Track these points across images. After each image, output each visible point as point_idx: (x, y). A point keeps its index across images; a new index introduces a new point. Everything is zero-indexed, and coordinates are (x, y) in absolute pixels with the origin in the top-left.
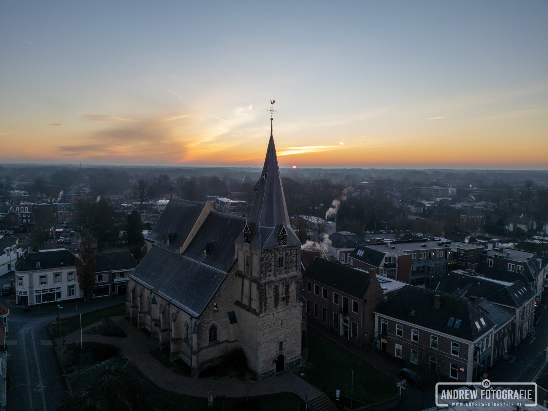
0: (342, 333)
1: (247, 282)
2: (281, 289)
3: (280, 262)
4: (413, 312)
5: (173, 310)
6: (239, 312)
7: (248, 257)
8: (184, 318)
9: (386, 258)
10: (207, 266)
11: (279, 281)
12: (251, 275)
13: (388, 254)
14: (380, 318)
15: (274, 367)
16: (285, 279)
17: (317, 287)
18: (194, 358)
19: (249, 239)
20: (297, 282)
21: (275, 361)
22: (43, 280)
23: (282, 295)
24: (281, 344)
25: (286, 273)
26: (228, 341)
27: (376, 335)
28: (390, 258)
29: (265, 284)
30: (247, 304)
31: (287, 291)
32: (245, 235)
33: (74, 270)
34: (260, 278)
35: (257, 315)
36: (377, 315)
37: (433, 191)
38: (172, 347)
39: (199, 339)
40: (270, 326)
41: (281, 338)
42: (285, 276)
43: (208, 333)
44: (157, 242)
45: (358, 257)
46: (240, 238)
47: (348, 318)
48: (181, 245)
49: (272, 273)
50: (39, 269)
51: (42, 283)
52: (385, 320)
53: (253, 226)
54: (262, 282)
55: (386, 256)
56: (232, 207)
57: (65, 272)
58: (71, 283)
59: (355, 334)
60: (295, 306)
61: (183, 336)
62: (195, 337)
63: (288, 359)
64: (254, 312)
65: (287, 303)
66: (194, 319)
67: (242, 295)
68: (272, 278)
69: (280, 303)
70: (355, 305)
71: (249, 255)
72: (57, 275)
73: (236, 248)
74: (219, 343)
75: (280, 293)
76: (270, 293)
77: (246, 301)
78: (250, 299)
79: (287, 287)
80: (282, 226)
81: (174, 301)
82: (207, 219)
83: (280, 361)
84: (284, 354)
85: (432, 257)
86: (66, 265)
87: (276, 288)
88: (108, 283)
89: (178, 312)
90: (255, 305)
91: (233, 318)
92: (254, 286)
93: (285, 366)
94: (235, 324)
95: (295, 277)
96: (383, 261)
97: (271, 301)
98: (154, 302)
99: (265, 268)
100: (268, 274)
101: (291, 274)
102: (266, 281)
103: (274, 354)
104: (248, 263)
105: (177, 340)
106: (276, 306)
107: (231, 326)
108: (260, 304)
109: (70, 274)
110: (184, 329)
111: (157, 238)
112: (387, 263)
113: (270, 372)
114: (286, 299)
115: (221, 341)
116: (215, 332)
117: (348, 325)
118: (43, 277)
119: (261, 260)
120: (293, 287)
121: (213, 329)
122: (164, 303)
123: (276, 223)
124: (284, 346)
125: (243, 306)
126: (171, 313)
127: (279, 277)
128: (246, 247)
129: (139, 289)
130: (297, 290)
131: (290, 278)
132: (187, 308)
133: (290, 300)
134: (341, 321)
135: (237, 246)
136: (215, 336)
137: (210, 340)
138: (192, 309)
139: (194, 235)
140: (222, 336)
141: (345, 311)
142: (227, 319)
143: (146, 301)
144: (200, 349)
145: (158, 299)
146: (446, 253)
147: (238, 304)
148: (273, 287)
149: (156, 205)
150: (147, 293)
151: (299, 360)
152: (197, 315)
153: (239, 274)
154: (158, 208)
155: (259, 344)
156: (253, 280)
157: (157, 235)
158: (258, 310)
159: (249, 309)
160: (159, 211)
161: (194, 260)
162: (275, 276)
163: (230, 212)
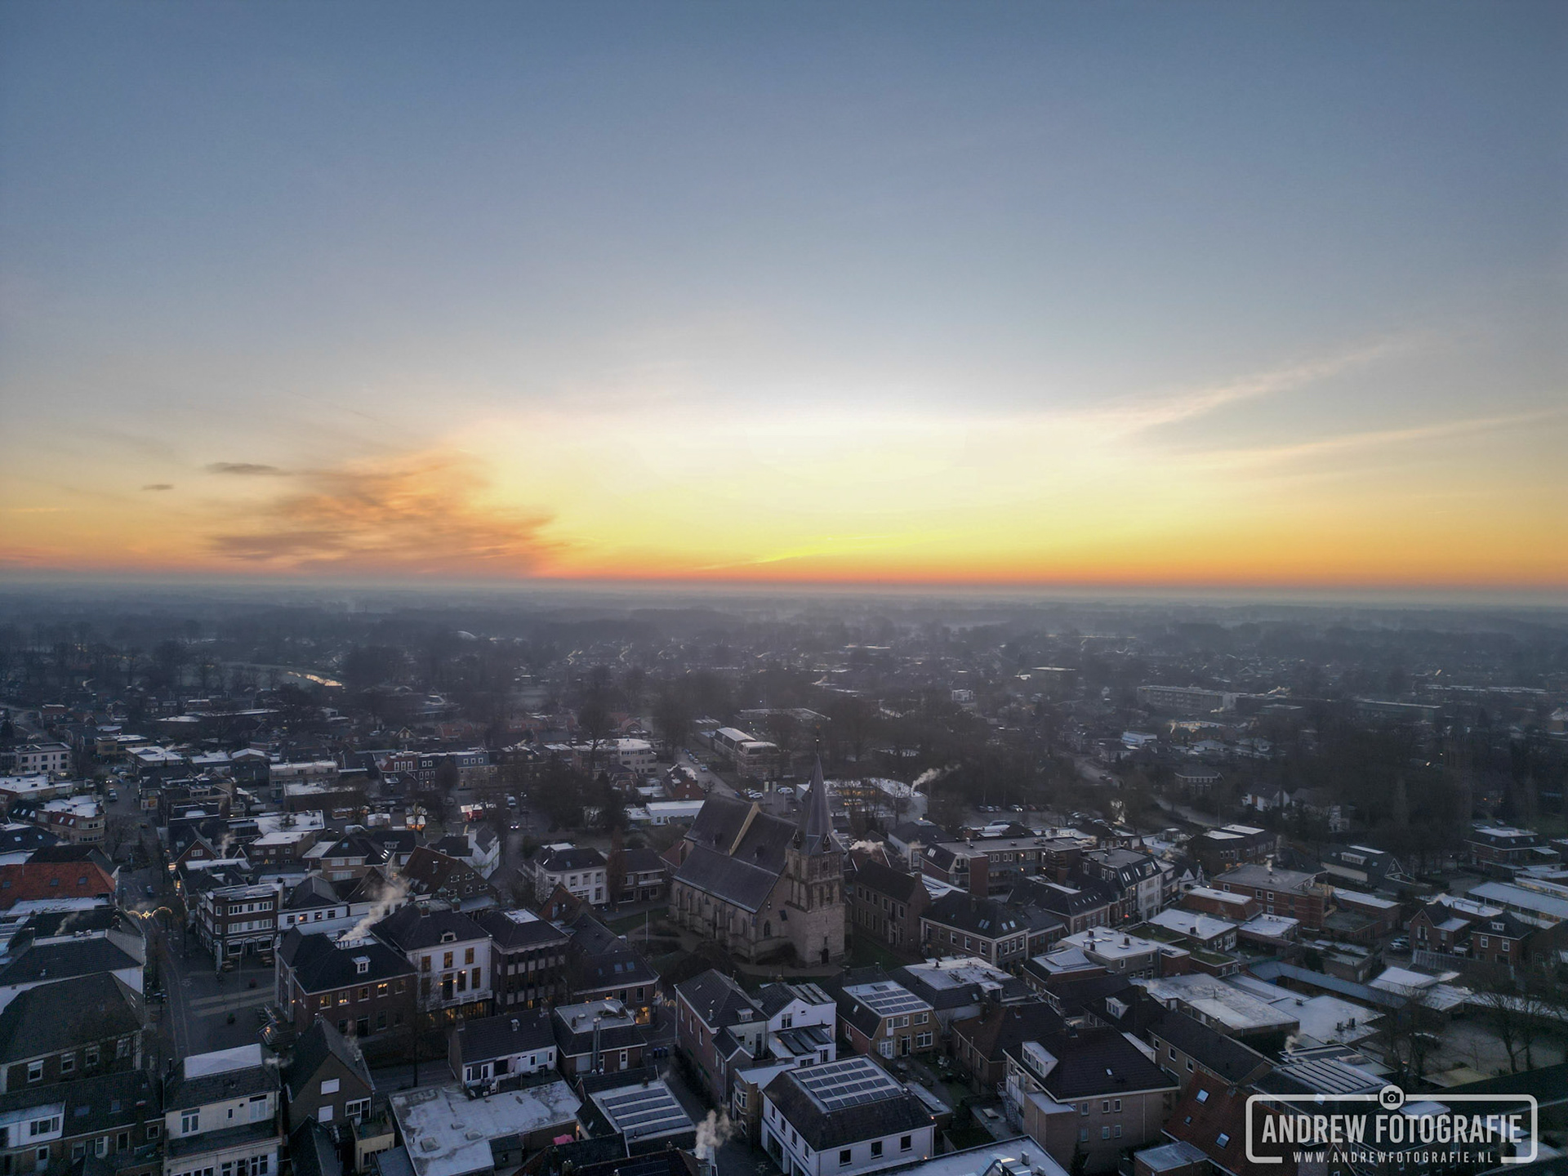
0: (890, 939)
1: (796, 884)
2: (826, 890)
3: (825, 866)
4: (953, 916)
5: (729, 909)
6: (789, 910)
7: (797, 862)
8: (742, 914)
9: (958, 861)
10: (759, 868)
11: (825, 882)
12: (800, 877)
13: (959, 855)
14: (925, 923)
15: (820, 959)
16: (829, 881)
17: (868, 893)
18: (753, 948)
19: (798, 845)
20: (840, 885)
21: (820, 953)
22: (574, 881)
23: (826, 895)
24: (826, 938)
25: (831, 876)
26: (779, 937)
27: (922, 940)
28: (962, 860)
29: (812, 885)
30: (797, 903)
31: (831, 893)
32: (795, 842)
33: (603, 870)
34: (808, 879)
35: (806, 911)
36: (923, 920)
37: (1189, 699)
38: (730, 943)
39: (757, 932)
40: (816, 922)
41: (826, 933)
42: (829, 878)
43: (763, 927)
44: (700, 842)
45: (929, 858)
46: (790, 844)
47: (895, 924)
48: (728, 847)
49: (818, 876)
50: (569, 869)
51: (571, 885)
52: (930, 925)
53: (801, 834)
54: (810, 883)
55: (957, 858)
56: (751, 756)
57: (593, 872)
58: (598, 886)
59: (901, 939)
60: (838, 906)
61: (740, 932)
62: (753, 929)
63: (832, 953)
64: (803, 909)
65: (831, 903)
66: (752, 915)
67: (792, 895)
68: (818, 880)
69: (825, 902)
70: (902, 909)
71: (798, 859)
72: (586, 876)
73: (786, 853)
74: (772, 938)
75: (825, 894)
76: (816, 893)
77: (795, 901)
78: (799, 898)
79: (831, 888)
80: (826, 835)
81: (730, 900)
82: (754, 820)
83: (825, 953)
84: (829, 948)
85: (1020, 859)
86: (594, 865)
87: (821, 890)
88: (633, 886)
89: (736, 910)
90: (803, 903)
91: (784, 917)
92: (803, 886)
93: (830, 960)
94: (786, 921)
95: (838, 880)
96: (954, 864)
97: (817, 900)
98: (707, 903)
99: (812, 872)
100: (814, 876)
101: (834, 877)
102: (812, 882)
103: (820, 946)
104: (797, 867)
105: (735, 936)
106: (821, 906)
107: (783, 923)
108: (808, 902)
109: (598, 875)
110: (741, 925)
111: (699, 838)
112: (959, 867)
113: (816, 962)
114: (830, 899)
115: (773, 935)
116: (769, 928)
117: (896, 932)
118: (573, 878)
119: (809, 864)
120: (836, 889)
121: (767, 925)
122: (719, 903)
123: (821, 832)
124: (828, 941)
125: (793, 905)
126: (727, 912)
127: (824, 879)
128: (796, 852)
129: (687, 890)
130: (840, 891)
131: (834, 880)
132: (744, 906)
133: (834, 900)
134: (890, 927)
135: (787, 851)
136: (769, 931)
137: (765, 935)
138: (749, 906)
139: (742, 837)
140: (775, 932)
141: (893, 917)
142: (779, 917)
143: (696, 904)
144: (757, 941)
145: (712, 900)
146: (1040, 855)
147: (789, 903)
148: (819, 888)
149: (616, 752)
150: (697, 894)
151: (842, 955)
152: (755, 911)
153: (789, 876)
154: (619, 756)
155: (807, 936)
156: (802, 882)
157: (699, 834)
158: (806, 908)
159: (798, 907)
160: (621, 763)
161: (745, 863)
162: (821, 878)
163: (748, 764)
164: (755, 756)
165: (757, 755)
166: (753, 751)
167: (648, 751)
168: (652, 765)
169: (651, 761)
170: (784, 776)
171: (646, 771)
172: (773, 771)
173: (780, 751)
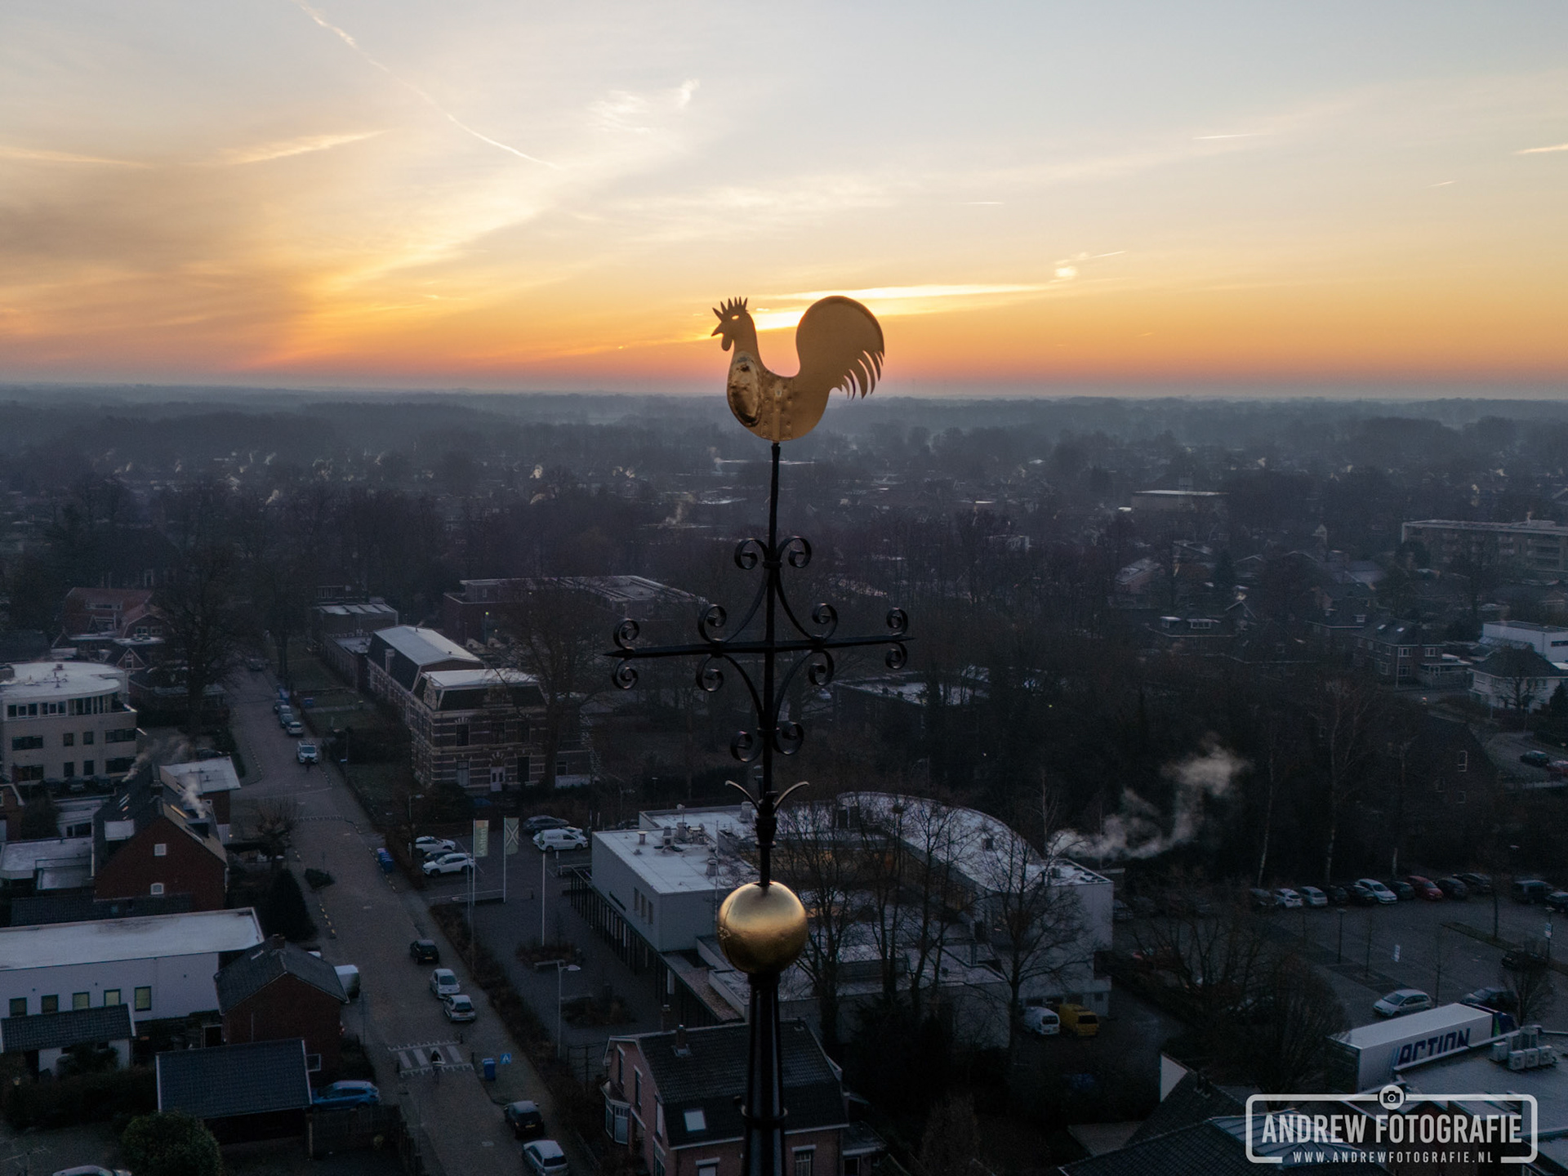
56: (448, 714)
163: (439, 742)
164: (462, 715)
165: (470, 713)
166: (455, 698)
167: (114, 702)
168: (122, 749)
169: (114, 736)
170: (562, 782)
171: (100, 771)
172: (523, 764)
173: (546, 697)
